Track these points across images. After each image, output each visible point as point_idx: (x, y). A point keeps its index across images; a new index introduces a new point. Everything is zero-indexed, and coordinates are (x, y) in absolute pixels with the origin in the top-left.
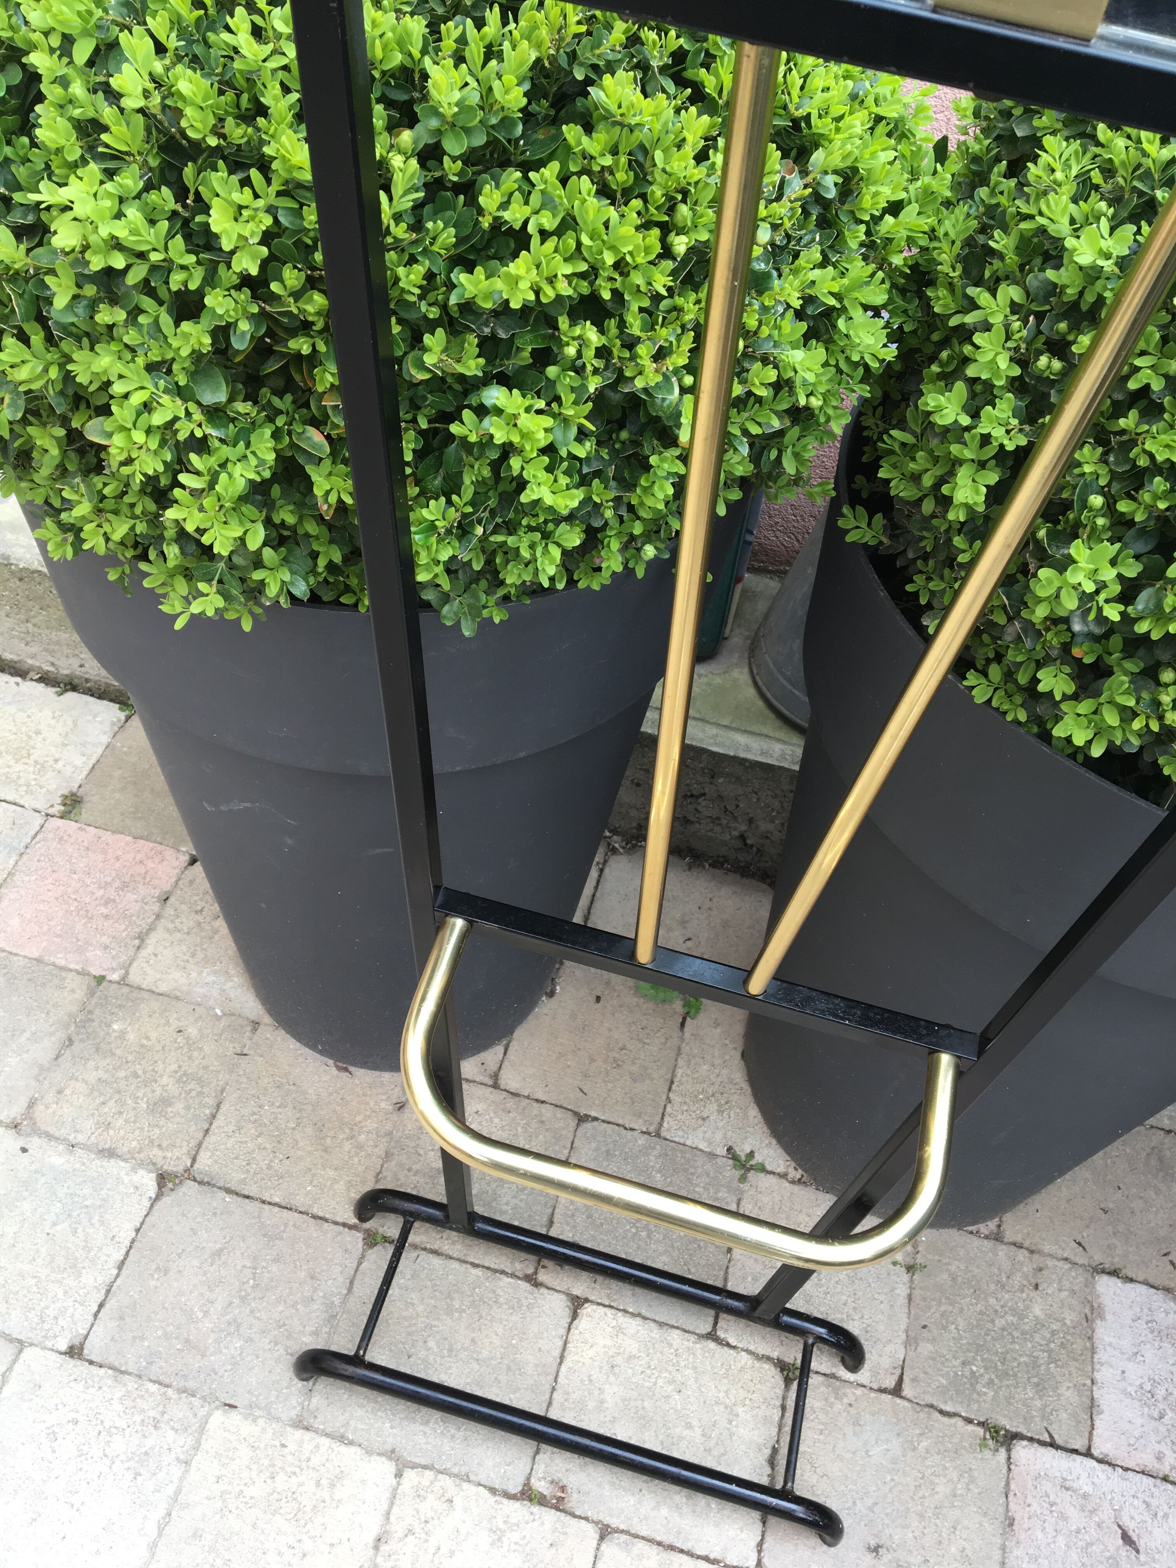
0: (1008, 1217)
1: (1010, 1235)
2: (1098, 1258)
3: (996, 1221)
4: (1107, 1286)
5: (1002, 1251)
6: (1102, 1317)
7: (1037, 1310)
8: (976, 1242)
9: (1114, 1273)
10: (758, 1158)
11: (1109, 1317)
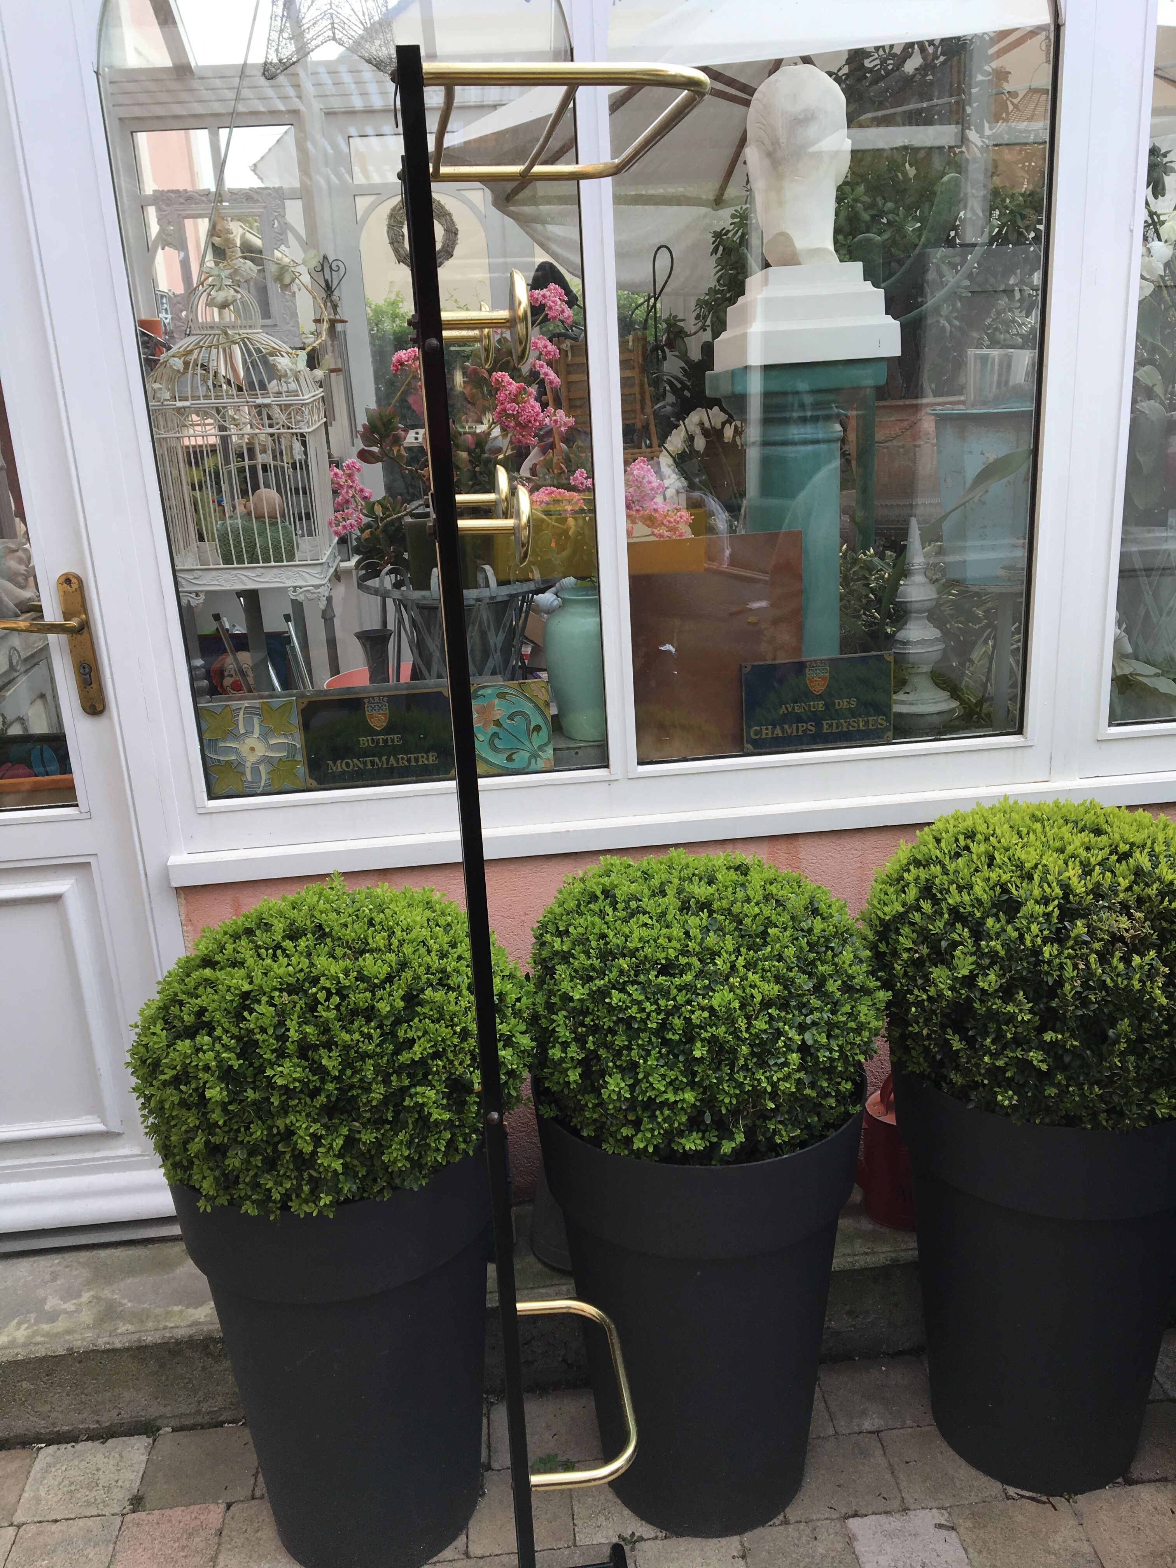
0: (788, 1510)
1: (792, 1519)
2: (844, 1511)
3: (782, 1515)
4: (853, 1524)
5: (791, 1528)
6: (856, 1540)
7: (820, 1550)
8: (775, 1529)
9: (855, 1515)
10: (637, 1534)
11: (860, 1538)
